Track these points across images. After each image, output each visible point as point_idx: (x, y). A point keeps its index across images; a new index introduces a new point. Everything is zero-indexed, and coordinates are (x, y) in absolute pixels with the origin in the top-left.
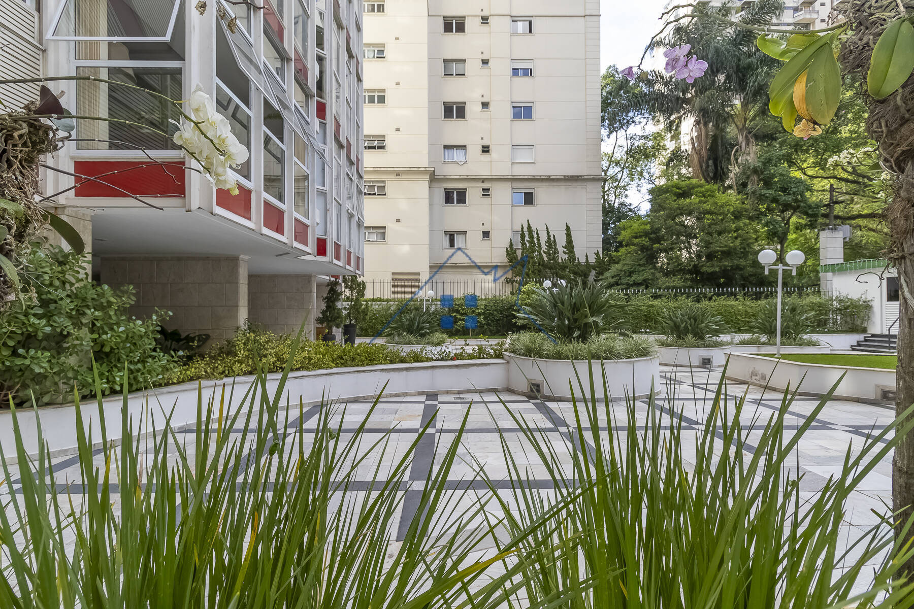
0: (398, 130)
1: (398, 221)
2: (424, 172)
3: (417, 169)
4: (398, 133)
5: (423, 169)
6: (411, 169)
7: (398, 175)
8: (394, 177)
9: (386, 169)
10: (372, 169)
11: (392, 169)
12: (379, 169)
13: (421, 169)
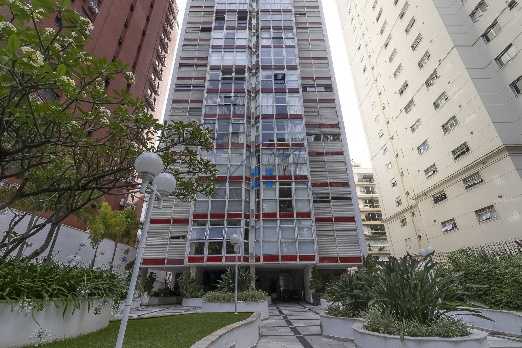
0: (472, 133)
1: (500, 197)
2: (499, 151)
3: (492, 153)
4: (473, 135)
5: (497, 150)
6: (488, 155)
7: (484, 163)
8: (483, 166)
9: (472, 164)
10: (464, 169)
11: (476, 162)
12: (468, 167)
13: (495, 151)
